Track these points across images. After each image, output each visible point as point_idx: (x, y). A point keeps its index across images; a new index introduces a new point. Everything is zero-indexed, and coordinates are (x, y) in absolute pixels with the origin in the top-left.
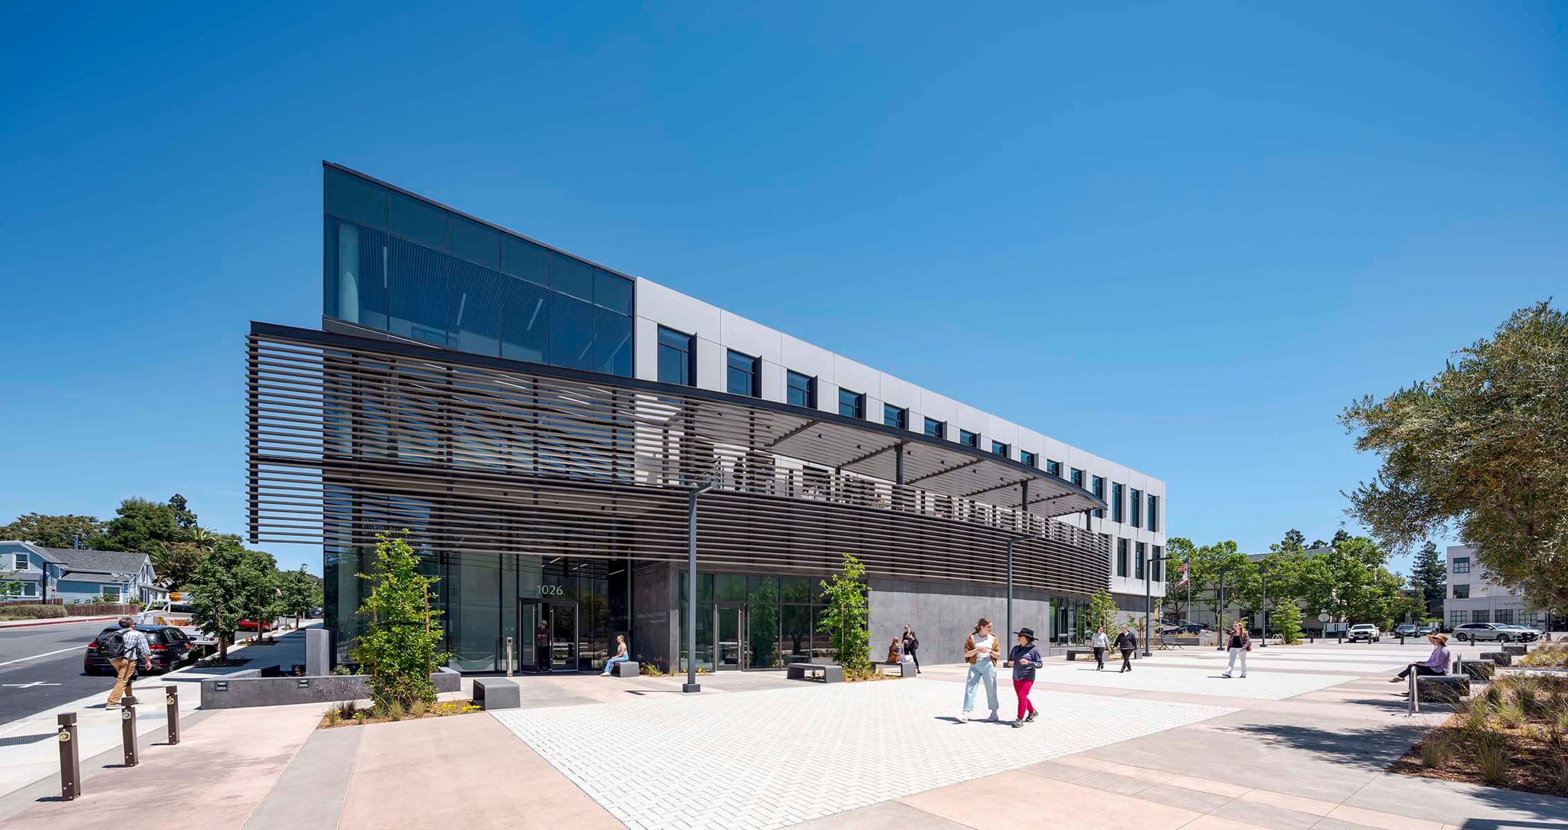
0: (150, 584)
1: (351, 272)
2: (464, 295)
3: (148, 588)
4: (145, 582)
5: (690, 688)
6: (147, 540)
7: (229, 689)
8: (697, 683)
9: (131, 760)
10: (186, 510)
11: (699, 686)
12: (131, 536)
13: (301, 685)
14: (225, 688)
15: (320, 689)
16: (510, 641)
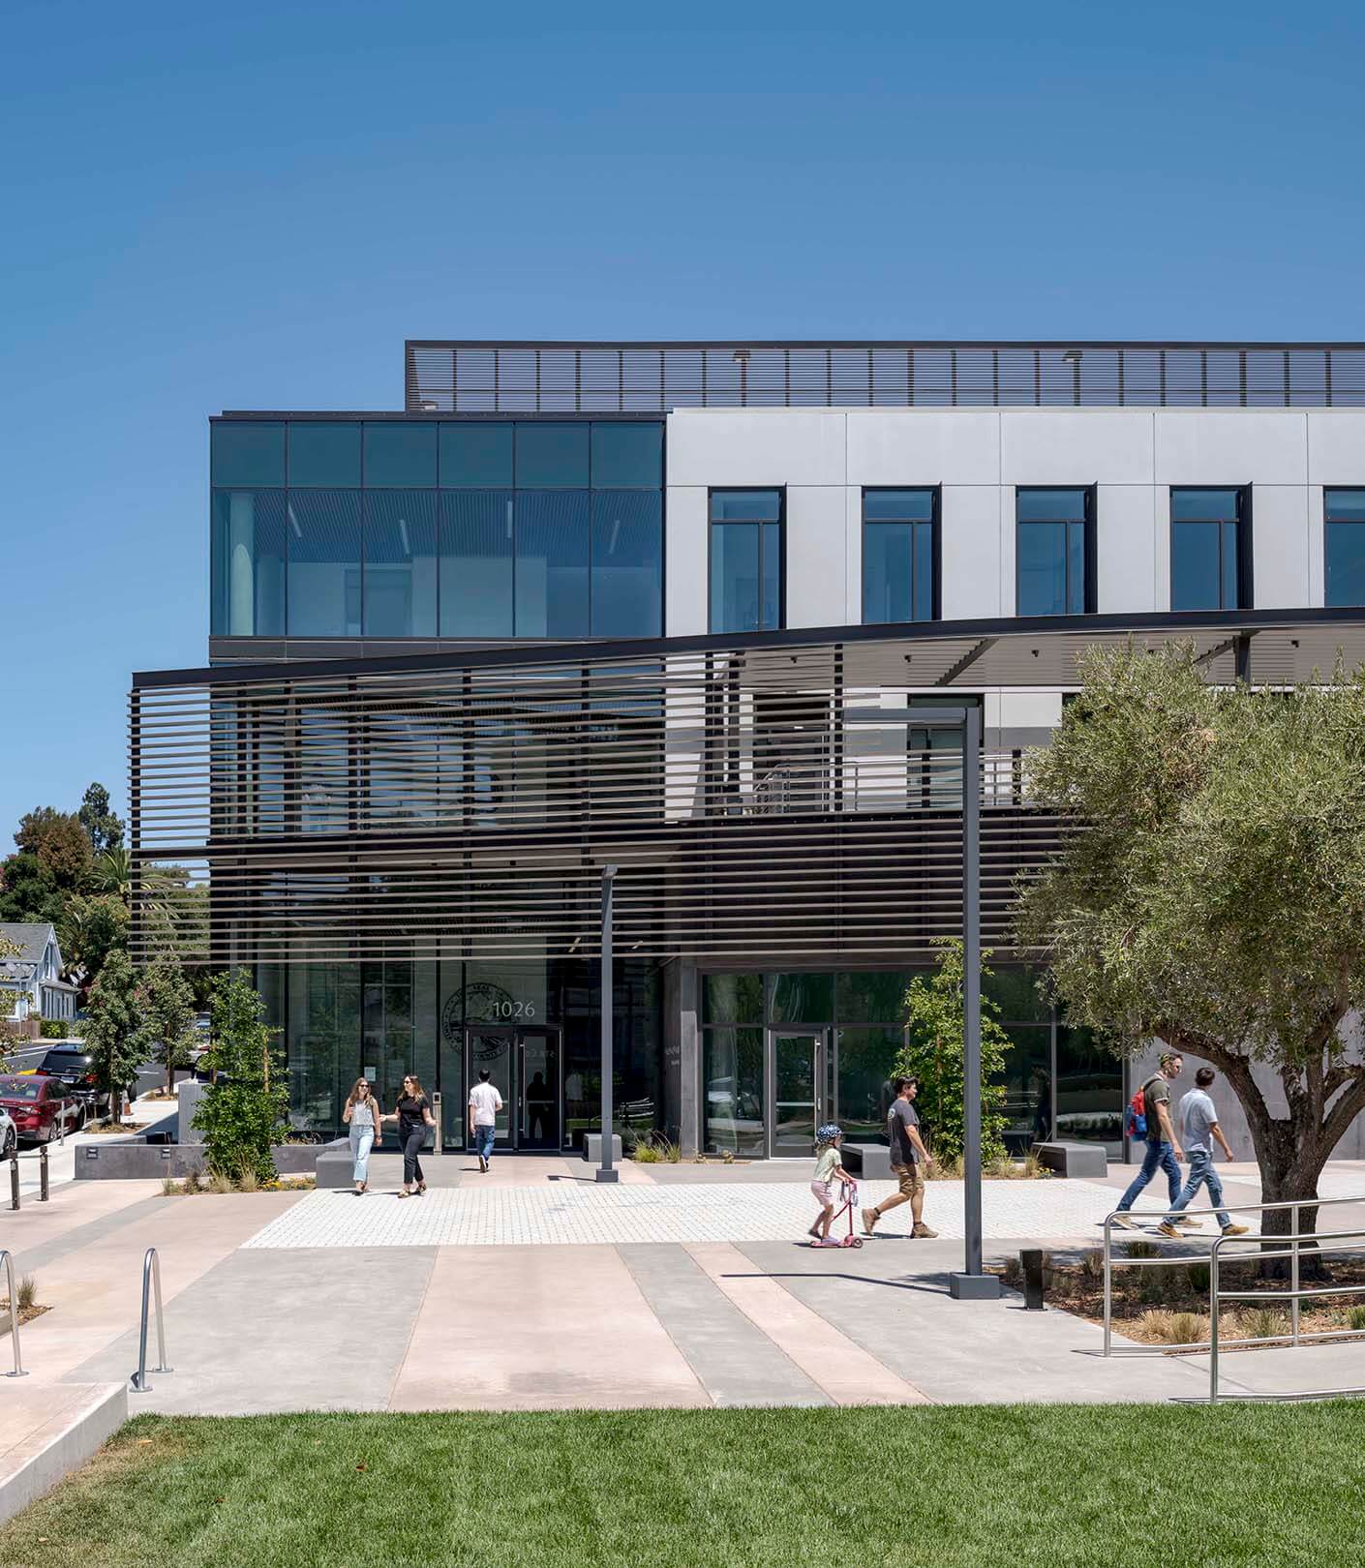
0: (55, 981)
1: (245, 545)
2: (402, 522)
3: (52, 988)
4: (49, 977)
5: (607, 1176)
6: (54, 891)
7: (100, 1157)
8: (613, 1168)
9: (16, 1206)
10: (110, 813)
11: (617, 1172)
12: (30, 888)
13: (164, 1155)
14: (94, 1156)
15: (182, 1160)
16: (437, 1097)
